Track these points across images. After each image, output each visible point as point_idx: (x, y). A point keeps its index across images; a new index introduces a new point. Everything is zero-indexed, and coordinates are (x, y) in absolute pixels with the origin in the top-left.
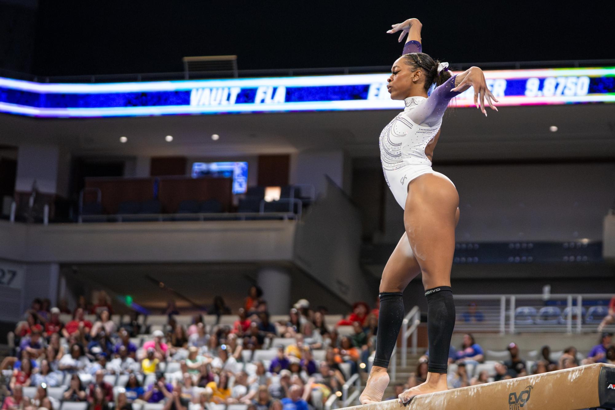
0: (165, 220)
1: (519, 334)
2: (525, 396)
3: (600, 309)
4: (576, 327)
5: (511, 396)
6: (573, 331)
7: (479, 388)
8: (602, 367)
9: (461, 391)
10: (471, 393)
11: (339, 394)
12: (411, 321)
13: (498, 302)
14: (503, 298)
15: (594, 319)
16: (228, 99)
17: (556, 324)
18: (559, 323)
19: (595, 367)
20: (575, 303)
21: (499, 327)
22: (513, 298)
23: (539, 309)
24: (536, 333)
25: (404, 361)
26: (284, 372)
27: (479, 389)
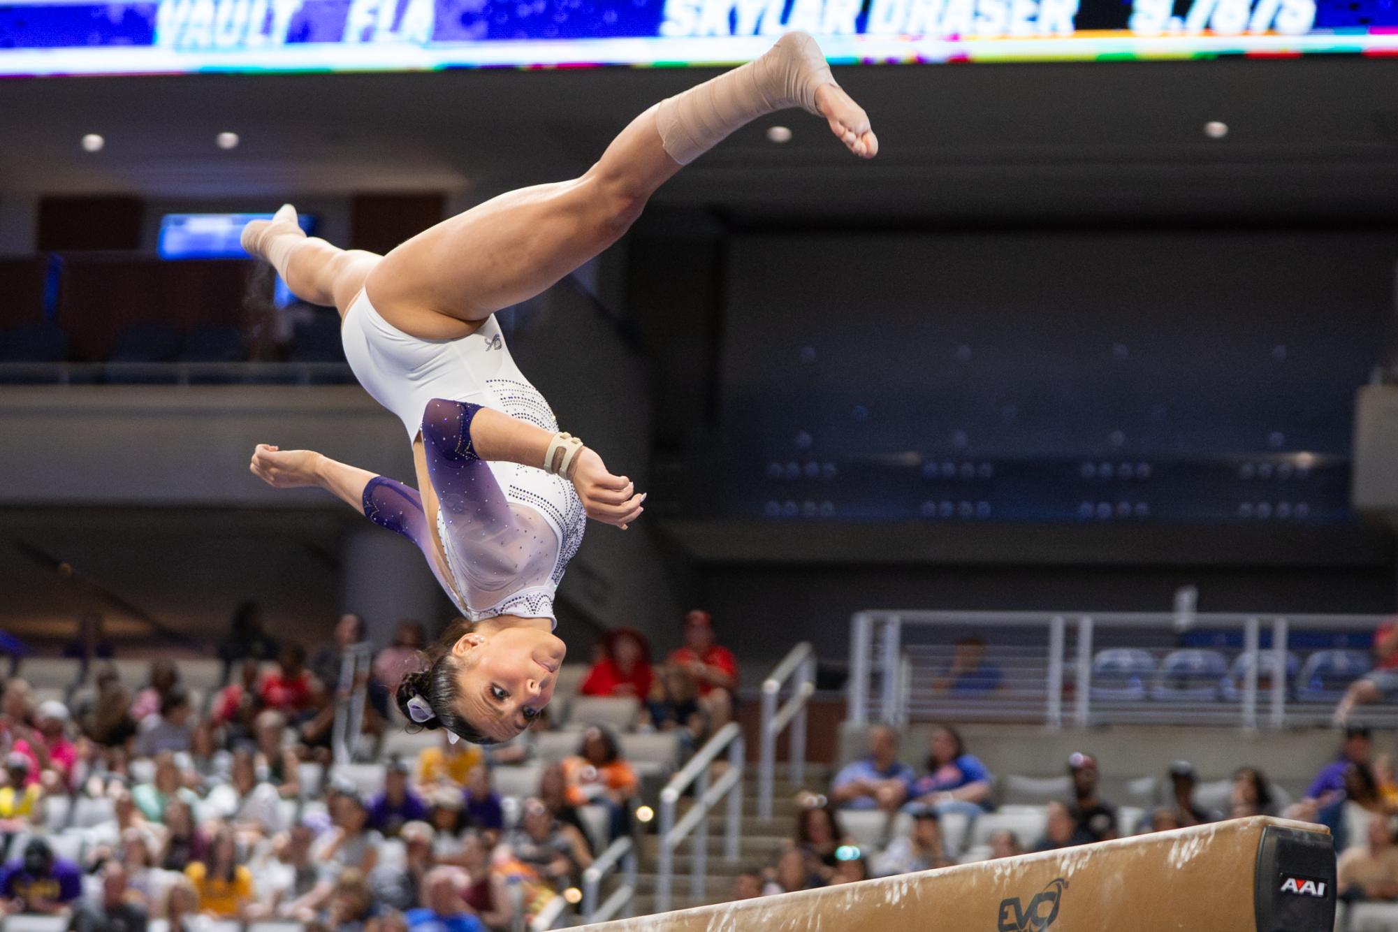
0: (76, 381)
1: (1101, 727)
2: (1045, 910)
3: (1341, 660)
4: (1268, 711)
5: (1006, 909)
6: (1258, 722)
7: (915, 882)
8: (1266, 826)
9: (863, 889)
10: (892, 897)
11: (573, 895)
12: (788, 685)
13: (1040, 635)
14: (1057, 622)
15: (1326, 688)
16: (267, 28)
17: (1213, 702)
18: (1221, 699)
19: (1246, 828)
20: (1266, 640)
21: (1045, 708)
22: (1086, 623)
23: (1161, 656)
24: (1151, 726)
25: (766, 800)
26: (416, 829)
27: (916, 885)
